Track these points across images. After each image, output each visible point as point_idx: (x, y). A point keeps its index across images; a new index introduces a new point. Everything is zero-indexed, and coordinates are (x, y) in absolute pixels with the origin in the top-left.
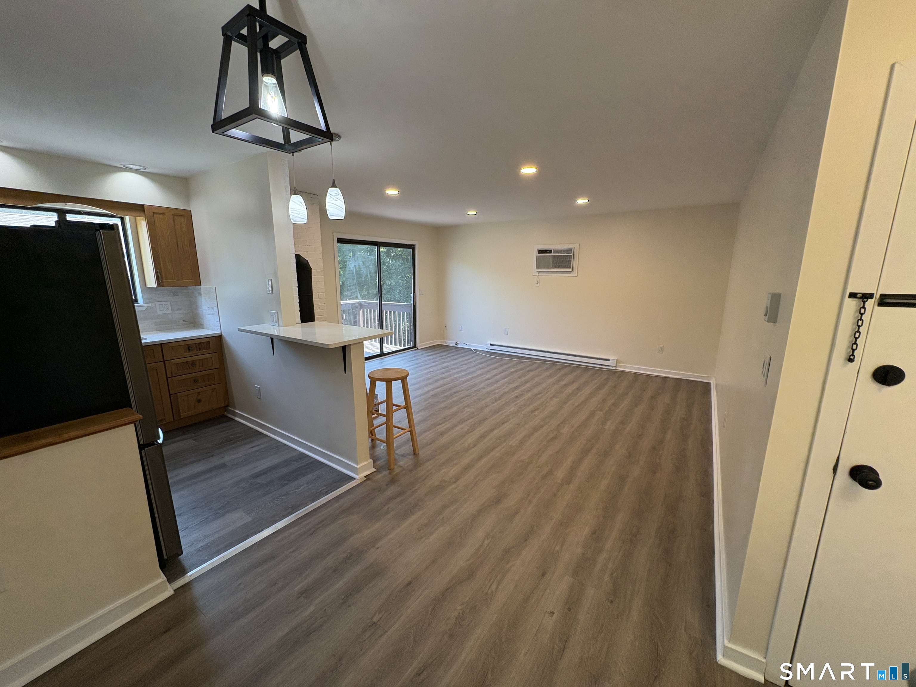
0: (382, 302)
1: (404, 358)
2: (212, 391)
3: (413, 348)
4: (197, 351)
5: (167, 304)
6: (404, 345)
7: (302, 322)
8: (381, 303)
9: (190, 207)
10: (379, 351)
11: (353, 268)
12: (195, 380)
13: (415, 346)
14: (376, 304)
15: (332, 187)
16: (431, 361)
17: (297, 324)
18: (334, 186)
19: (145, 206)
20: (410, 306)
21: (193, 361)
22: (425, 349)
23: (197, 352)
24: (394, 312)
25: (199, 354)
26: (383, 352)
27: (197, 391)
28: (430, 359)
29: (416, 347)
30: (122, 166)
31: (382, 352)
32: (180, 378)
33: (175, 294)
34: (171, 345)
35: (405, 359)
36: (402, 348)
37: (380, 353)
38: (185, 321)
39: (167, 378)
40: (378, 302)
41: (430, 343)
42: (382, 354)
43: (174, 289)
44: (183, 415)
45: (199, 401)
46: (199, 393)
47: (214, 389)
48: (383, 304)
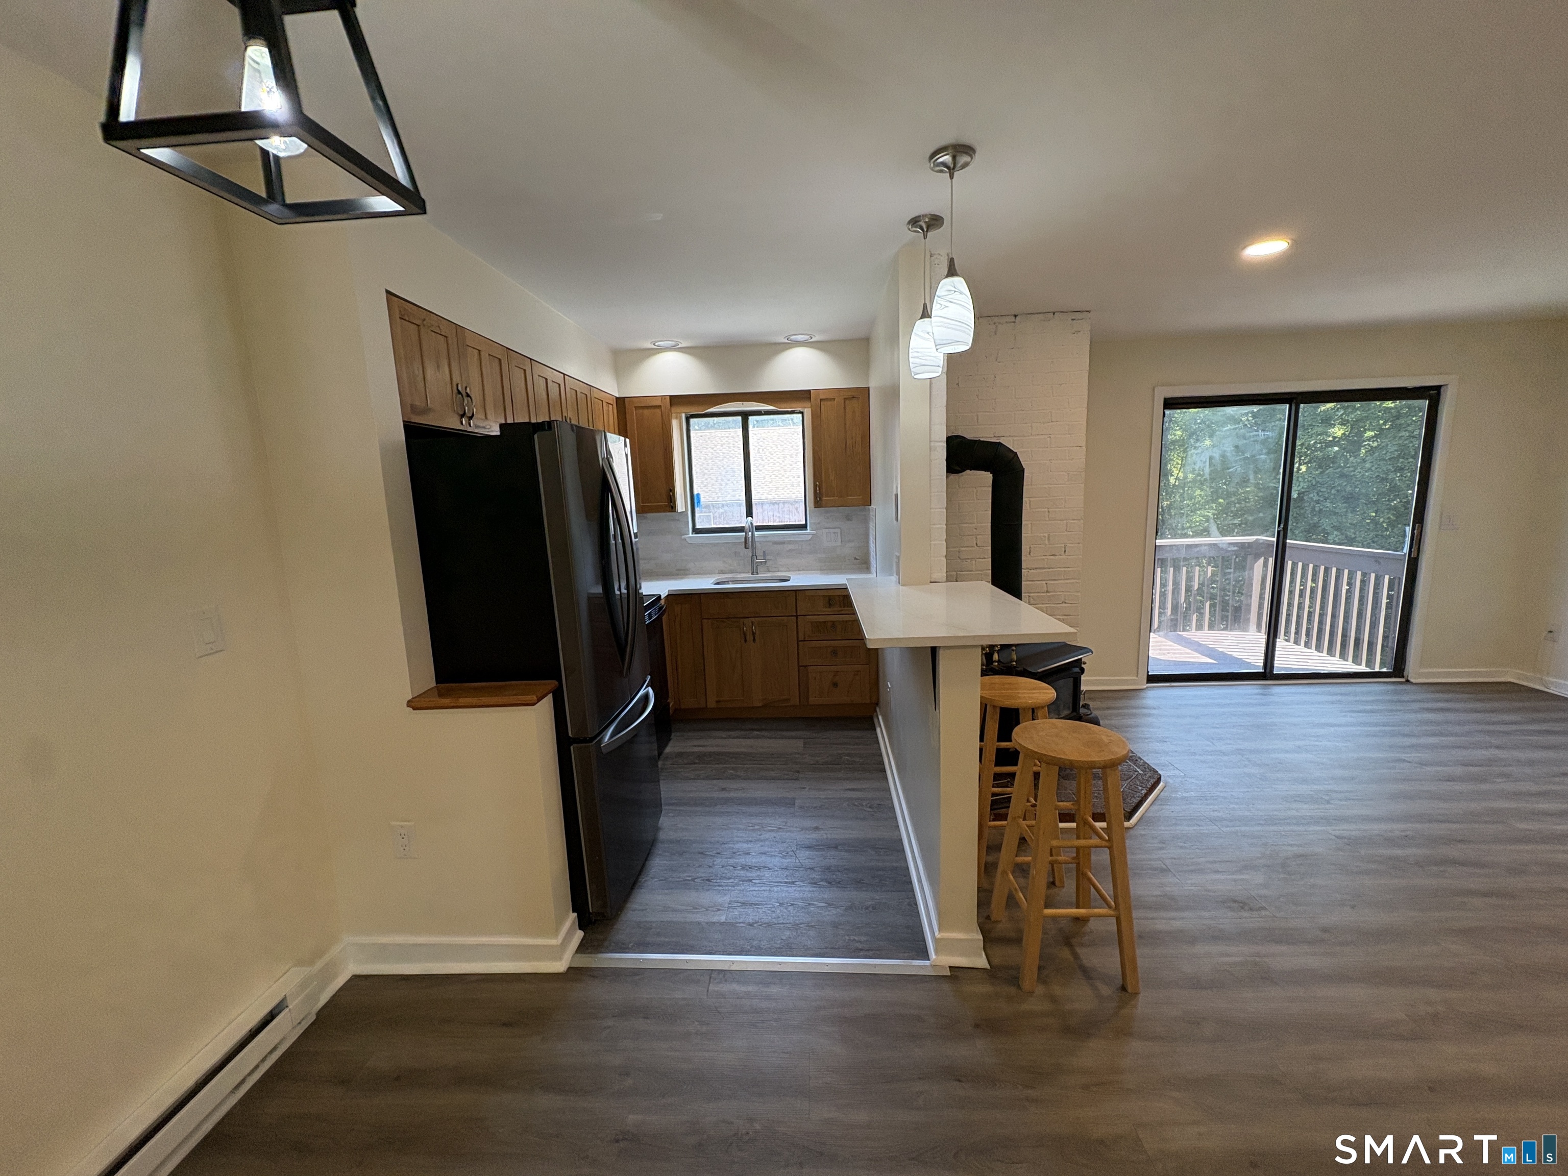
0: (1288, 541)
1: (1339, 697)
2: (855, 675)
3: (1391, 677)
4: (841, 607)
5: (837, 533)
6: (1370, 663)
7: (949, 579)
8: (1284, 544)
9: (868, 381)
10: (1261, 663)
11: (1205, 462)
12: (834, 652)
13: (1398, 668)
14: (1269, 544)
15: (948, 276)
16: (1424, 728)
17: (931, 582)
18: (952, 272)
19: (812, 391)
20: (1399, 559)
21: (833, 622)
22: (1432, 688)
23: (841, 609)
24: (1327, 570)
25: (843, 612)
26: (1272, 667)
27: (834, 668)
28: (1430, 722)
29: (1403, 677)
30: (786, 341)
31: (1268, 670)
32: (817, 644)
33: (848, 518)
34: (808, 593)
35: (1339, 702)
36: (1363, 668)
37: (1262, 671)
38: (857, 559)
39: (798, 641)
40: (1275, 539)
41: (1470, 674)
42: (1269, 675)
43: (847, 510)
44: (812, 700)
45: (835, 685)
46: (836, 673)
47: (858, 671)
48: (1288, 545)
